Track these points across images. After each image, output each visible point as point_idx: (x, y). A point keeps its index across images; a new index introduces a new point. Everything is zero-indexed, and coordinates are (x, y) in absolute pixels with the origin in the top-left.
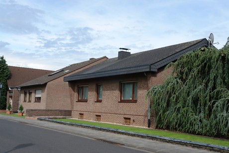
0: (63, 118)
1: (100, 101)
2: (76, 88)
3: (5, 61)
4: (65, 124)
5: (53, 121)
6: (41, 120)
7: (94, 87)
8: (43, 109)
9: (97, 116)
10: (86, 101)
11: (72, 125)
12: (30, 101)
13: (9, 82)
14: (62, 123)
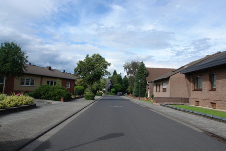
0: (182, 105)
1: (214, 90)
2: (192, 79)
3: (144, 65)
4: (180, 110)
5: (170, 107)
6: (163, 106)
7: (208, 77)
8: (168, 97)
9: (212, 103)
10: (201, 90)
11: (185, 111)
12: (159, 91)
13: (147, 78)
14: (177, 109)
